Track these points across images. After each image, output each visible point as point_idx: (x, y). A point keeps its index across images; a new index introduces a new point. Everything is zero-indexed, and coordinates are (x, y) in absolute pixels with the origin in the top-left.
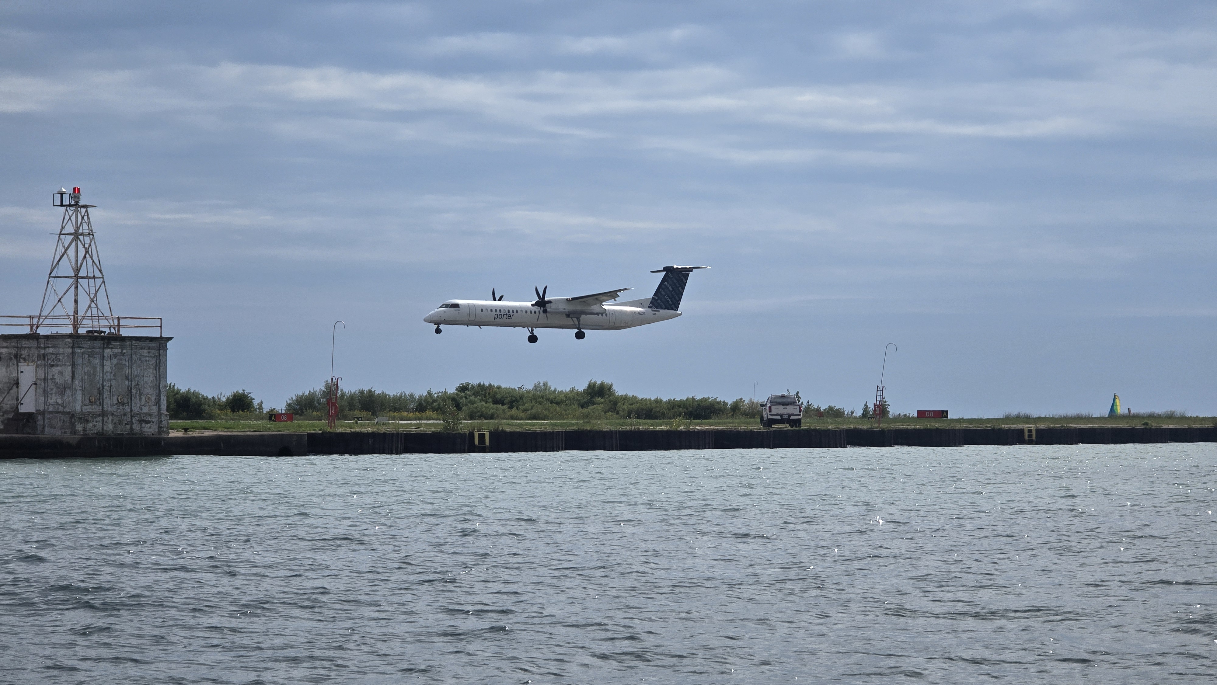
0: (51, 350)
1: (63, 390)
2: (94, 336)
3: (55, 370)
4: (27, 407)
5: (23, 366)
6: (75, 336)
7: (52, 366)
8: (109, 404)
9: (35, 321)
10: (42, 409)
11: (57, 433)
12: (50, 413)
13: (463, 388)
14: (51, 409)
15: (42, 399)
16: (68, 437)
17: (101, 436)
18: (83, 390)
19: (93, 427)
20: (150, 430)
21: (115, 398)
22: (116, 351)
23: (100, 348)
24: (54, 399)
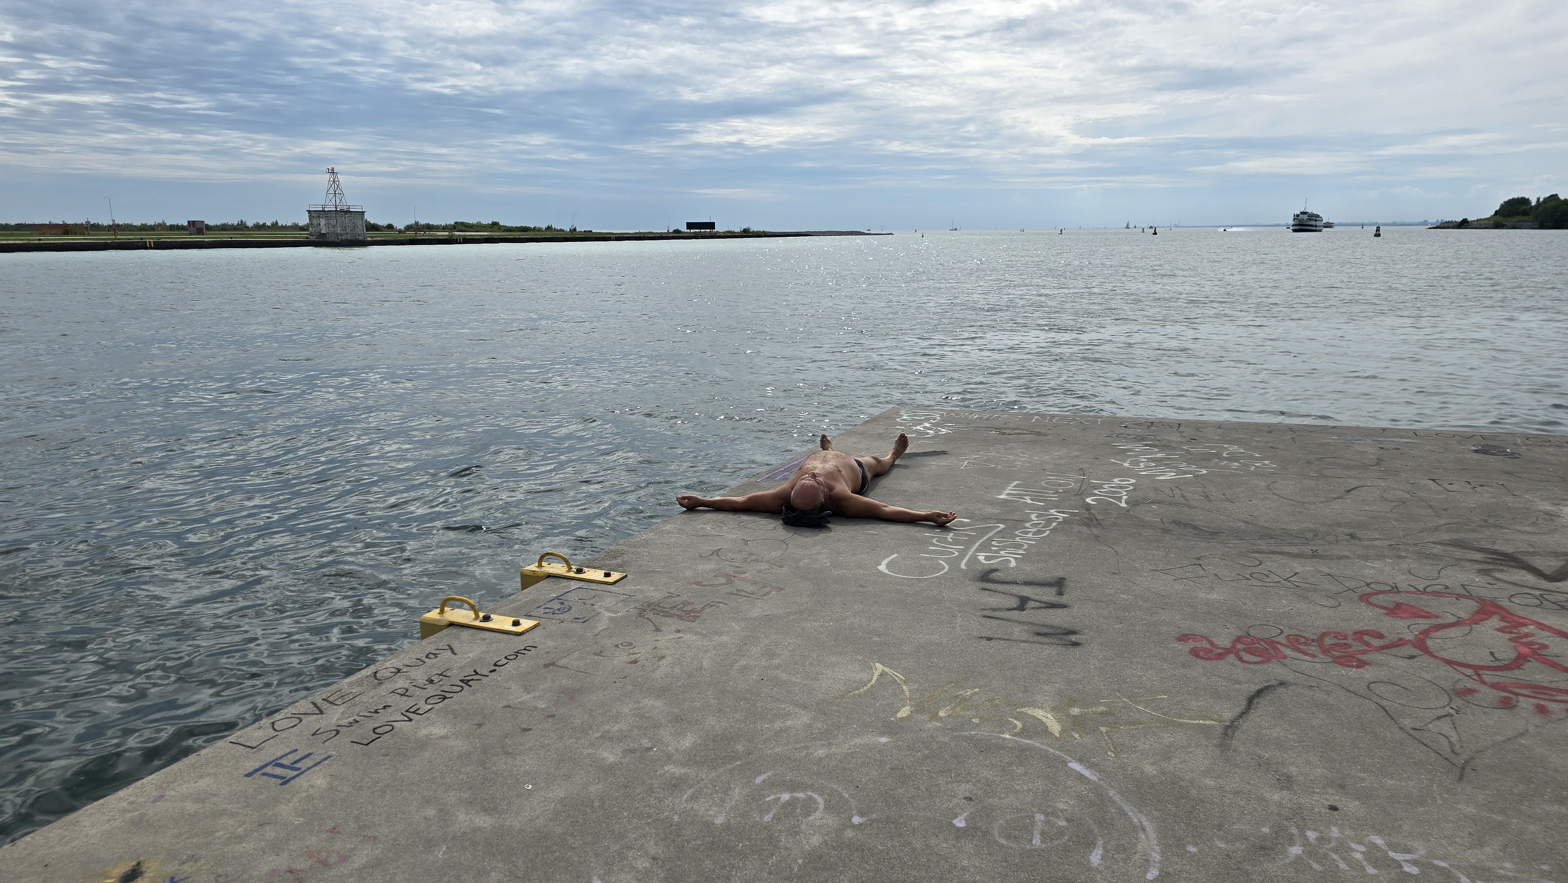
0: (329, 215)
1: (334, 226)
2: (341, 211)
4: (324, 231)
5: (321, 220)
6: (336, 211)
7: (330, 220)
8: (348, 230)
9: (324, 206)
10: (328, 232)
11: (333, 239)
12: (331, 233)
13: (456, 223)
15: (327, 229)
16: (336, 240)
17: (347, 240)
18: (340, 226)
19: (344, 237)
20: (361, 238)
21: (350, 229)
22: (348, 215)
23: (344, 215)
24: (331, 229)
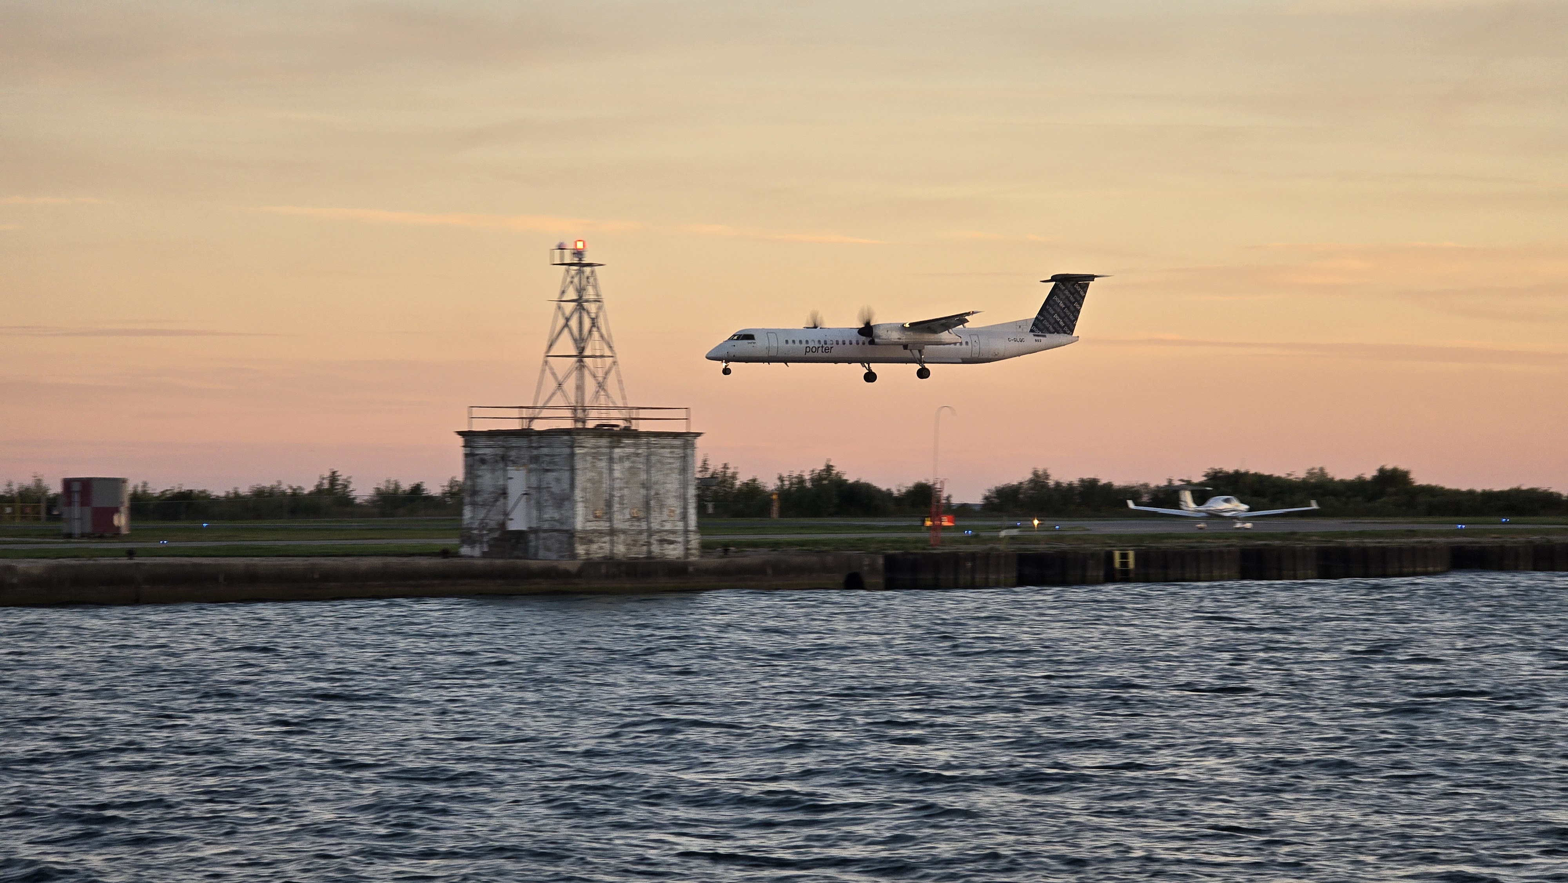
0: (545, 451)
1: (562, 502)
2: (598, 432)
3: (551, 476)
4: (518, 523)
5: (512, 472)
6: (577, 432)
7: (548, 471)
8: (620, 520)
10: (534, 525)
11: (551, 558)
12: (545, 531)
14: (546, 526)
15: (534, 513)
17: (610, 560)
18: (586, 501)
19: (599, 549)
20: (674, 552)
21: (627, 512)
22: (627, 450)
23: (607, 447)
24: (550, 513)
